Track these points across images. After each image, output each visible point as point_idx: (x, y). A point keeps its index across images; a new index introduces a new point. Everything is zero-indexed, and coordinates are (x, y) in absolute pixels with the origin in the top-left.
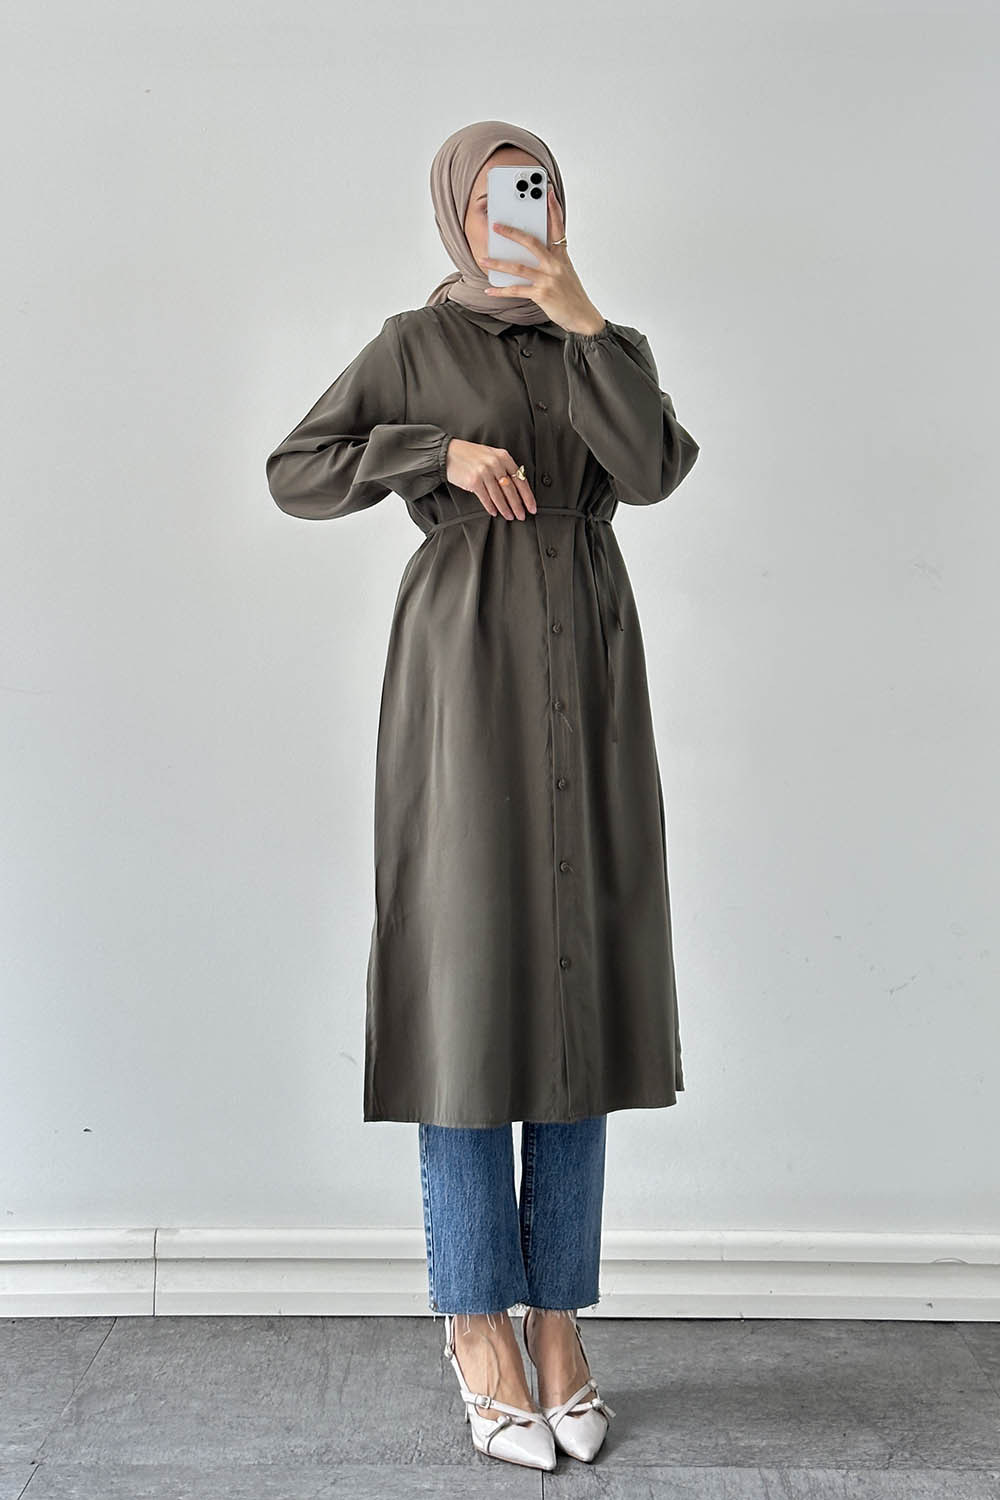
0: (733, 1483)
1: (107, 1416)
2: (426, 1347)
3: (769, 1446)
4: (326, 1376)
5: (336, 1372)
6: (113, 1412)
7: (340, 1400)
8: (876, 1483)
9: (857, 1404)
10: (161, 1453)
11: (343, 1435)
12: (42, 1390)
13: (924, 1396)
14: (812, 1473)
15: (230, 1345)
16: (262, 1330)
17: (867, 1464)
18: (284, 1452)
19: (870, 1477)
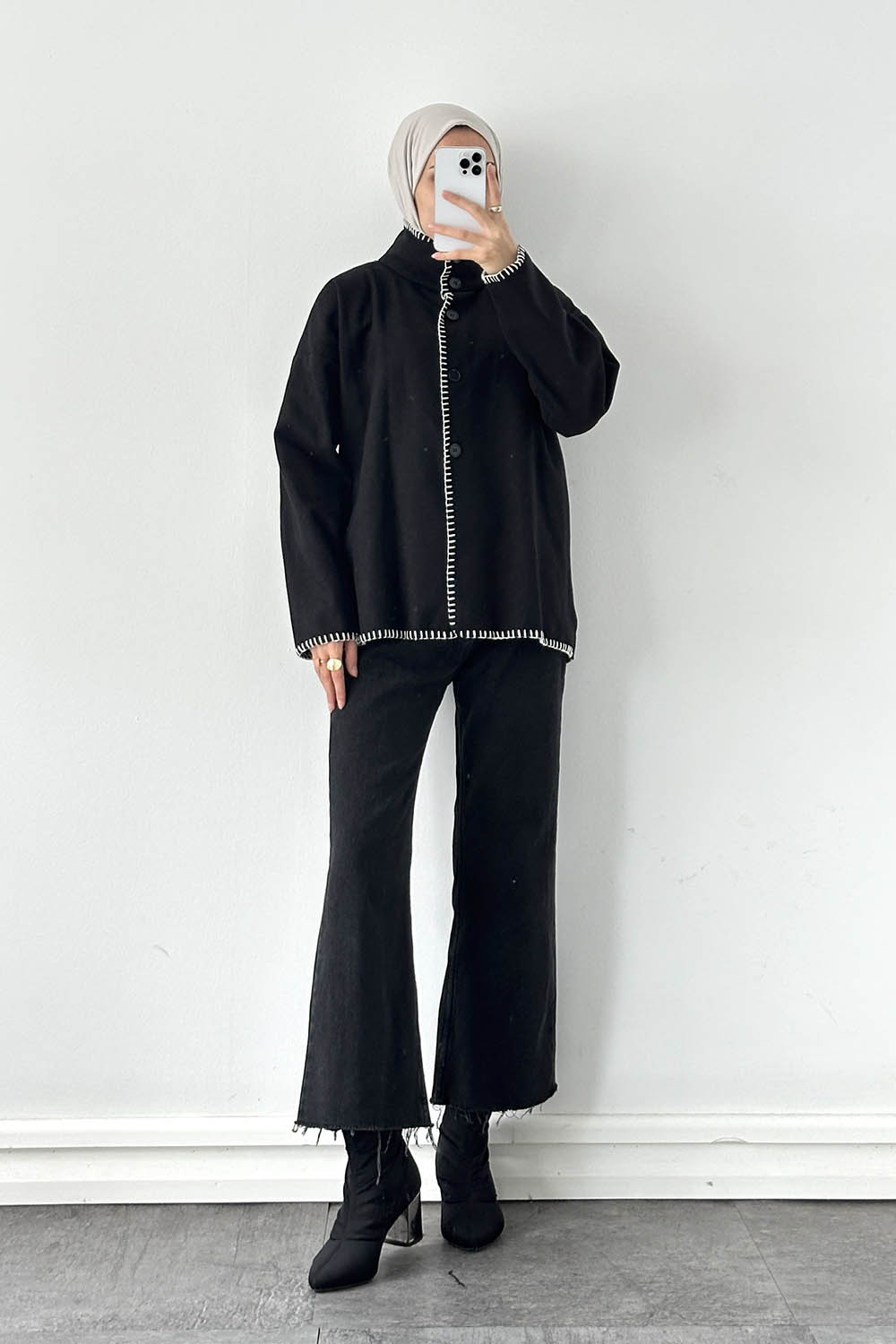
2: (223, 1230)
3: (537, 1308)
4: (123, 1257)
5: (132, 1253)
7: (133, 1276)
8: (633, 1338)
15: (30, 1231)
16: (65, 1218)
17: (628, 1321)
18: (71, 1320)
19: (628, 1334)
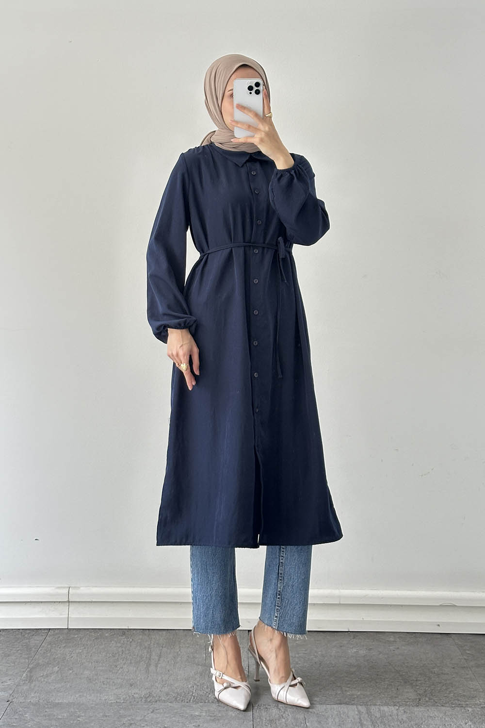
0: (344, 713)
1: (44, 678)
2: (198, 645)
3: (361, 694)
4: (150, 659)
5: (155, 657)
6: (47, 676)
7: (156, 670)
8: (412, 713)
9: (404, 674)
10: (70, 697)
11: (157, 687)
12: (13, 665)
13: (436, 670)
14: (382, 708)
15: (104, 643)
16: (120, 636)
17: (408, 703)
18: (129, 696)
19: (409, 710)
